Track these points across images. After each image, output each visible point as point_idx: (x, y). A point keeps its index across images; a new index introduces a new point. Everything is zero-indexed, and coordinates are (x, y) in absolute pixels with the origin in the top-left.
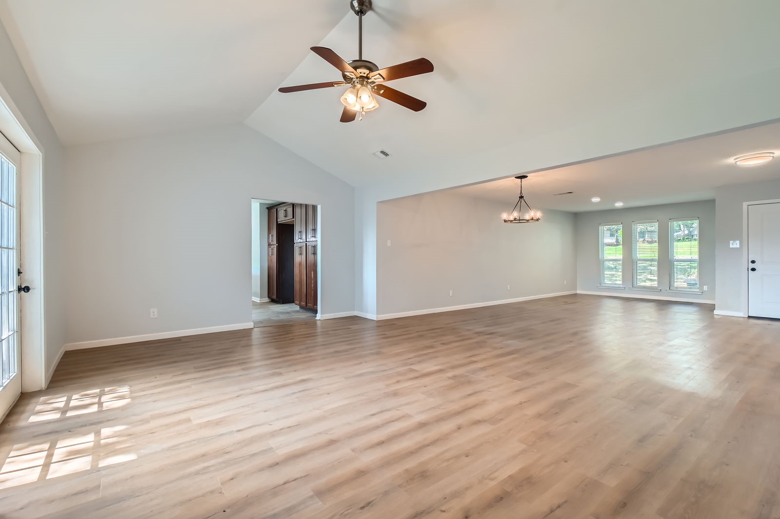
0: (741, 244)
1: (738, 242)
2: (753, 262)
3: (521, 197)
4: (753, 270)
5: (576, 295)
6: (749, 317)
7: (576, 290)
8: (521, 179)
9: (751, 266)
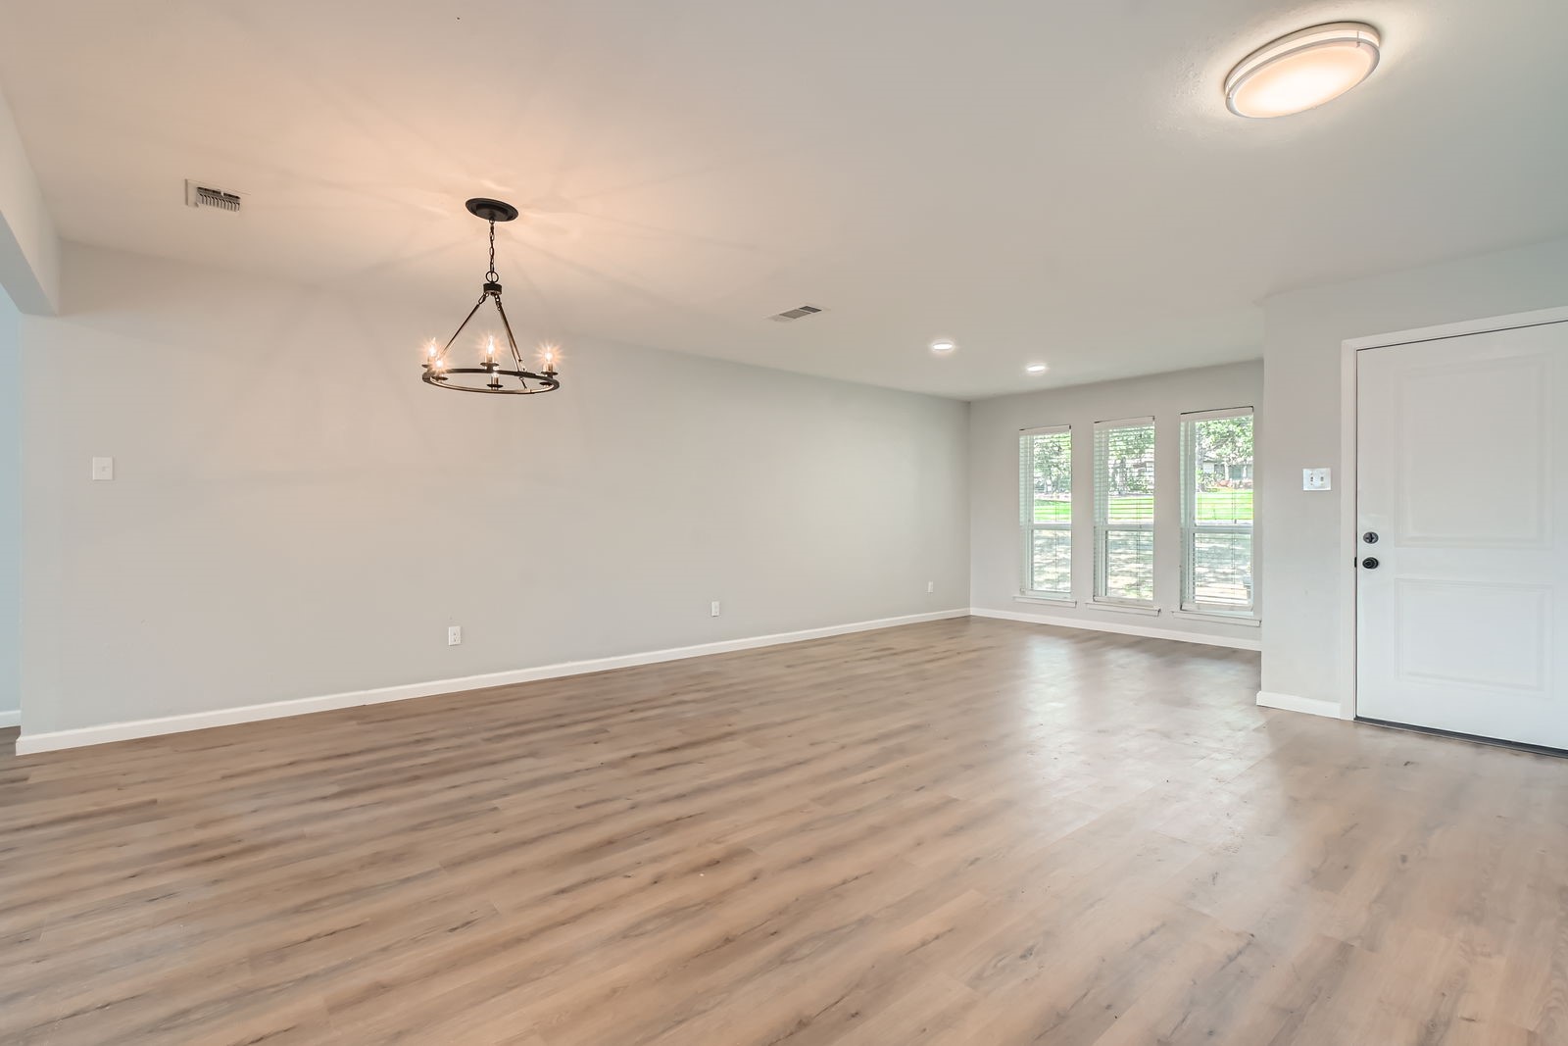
0: (1335, 478)
1: (1325, 471)
2: (1371, 538)
3: (493, 288)
4: (1371, 563)
5: (966, 620)
6: (1357, 718)
7: (968, 605)
8: (492, 218)
9: (1367, 551)
